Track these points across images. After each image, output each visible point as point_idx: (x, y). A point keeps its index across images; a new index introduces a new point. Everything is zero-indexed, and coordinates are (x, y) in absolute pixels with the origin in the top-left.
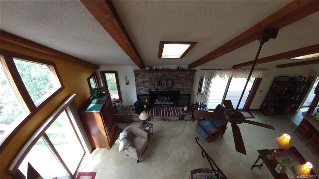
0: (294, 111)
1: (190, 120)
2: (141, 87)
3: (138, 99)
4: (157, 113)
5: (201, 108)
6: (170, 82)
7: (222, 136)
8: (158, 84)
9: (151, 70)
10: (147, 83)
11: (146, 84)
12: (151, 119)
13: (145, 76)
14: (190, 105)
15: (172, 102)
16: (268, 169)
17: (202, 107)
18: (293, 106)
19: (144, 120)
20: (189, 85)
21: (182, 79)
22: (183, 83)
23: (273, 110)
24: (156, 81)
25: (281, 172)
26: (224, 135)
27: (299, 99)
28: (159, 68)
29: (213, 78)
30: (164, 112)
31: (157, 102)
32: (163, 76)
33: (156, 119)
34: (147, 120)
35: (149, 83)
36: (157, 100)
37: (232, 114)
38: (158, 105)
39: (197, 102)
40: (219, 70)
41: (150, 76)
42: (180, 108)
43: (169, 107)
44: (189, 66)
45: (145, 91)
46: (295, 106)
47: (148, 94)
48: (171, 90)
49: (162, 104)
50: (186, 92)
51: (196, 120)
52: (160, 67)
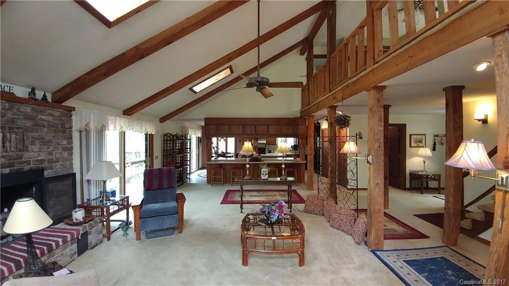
6: (14, 137)
20: (64, 149)
22: (50, 141)
48: (17, 167)
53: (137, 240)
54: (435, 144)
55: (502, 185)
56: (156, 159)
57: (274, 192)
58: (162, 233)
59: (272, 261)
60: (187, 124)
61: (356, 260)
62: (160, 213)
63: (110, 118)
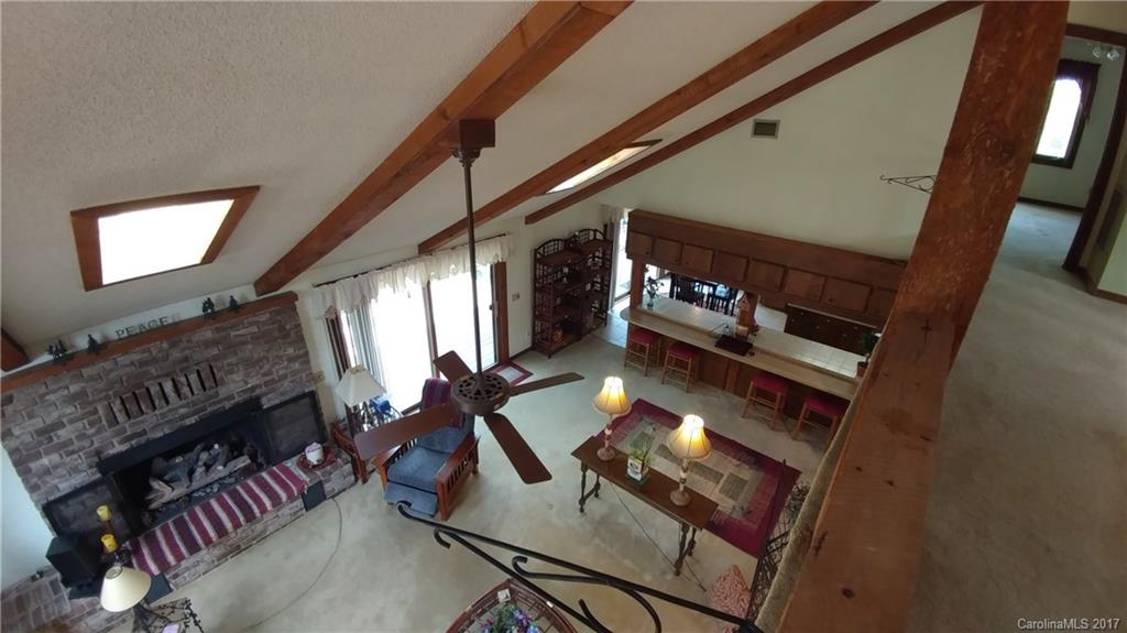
0: (602, 317)
1: (352, 485)
2: (45, 461)
3: (55, 526)
4: (185, 543)
5: (376, 422)
6: (193, 378)
7: (475, 472)
8: (133, 408)
9: (64, 358)
10: (69, 427)
11: (63, 434)
12: (167, 583)
13: (42, 396)
14: (328, 429)
15: (242, 455)
16: (614, 485)
17: (377, 413)
18: (597, 306)
19: (138, 607)
20: (291, 359)
21: (250, 347)
22: (261, 360)
23: (560, 334)
24: (118, 402)
25: (645, 472)
26: (479, 466)
27: (602, 283)
28: (105, 337)
29: (373, 301)
30: (218, 518)
31: (164, 493)
32: (143, 363)
33: (193, 571)
34: (147, 599)
35: (80, 424)
36: (156, 485)
37: (473, 388)
38: (173, 506)
39: (350, 406)
40: (381, 268)
41: (74, 388)
42: (291, 464)
43: (237, 481)
44: (257, 284)
45: (75, 470)
46: (601, 305)
47: (98, 475)
48: (209, 410)
49: (195, 485)
50: (288, 389)
51: (373, 471)
52: (113, 330)
56: (514, 301)
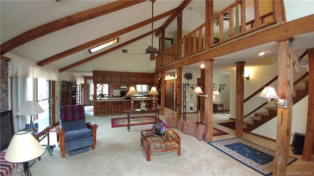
53: (62, 157)
54: (220, 89)
55: (282, 105)
56: (57, 99)
57: (142, 118)
58: (82, 150)
59: (163, 156)
60: (75, 74)
61: (203, 148)
62: (79, 137)
63: (30, 67)
